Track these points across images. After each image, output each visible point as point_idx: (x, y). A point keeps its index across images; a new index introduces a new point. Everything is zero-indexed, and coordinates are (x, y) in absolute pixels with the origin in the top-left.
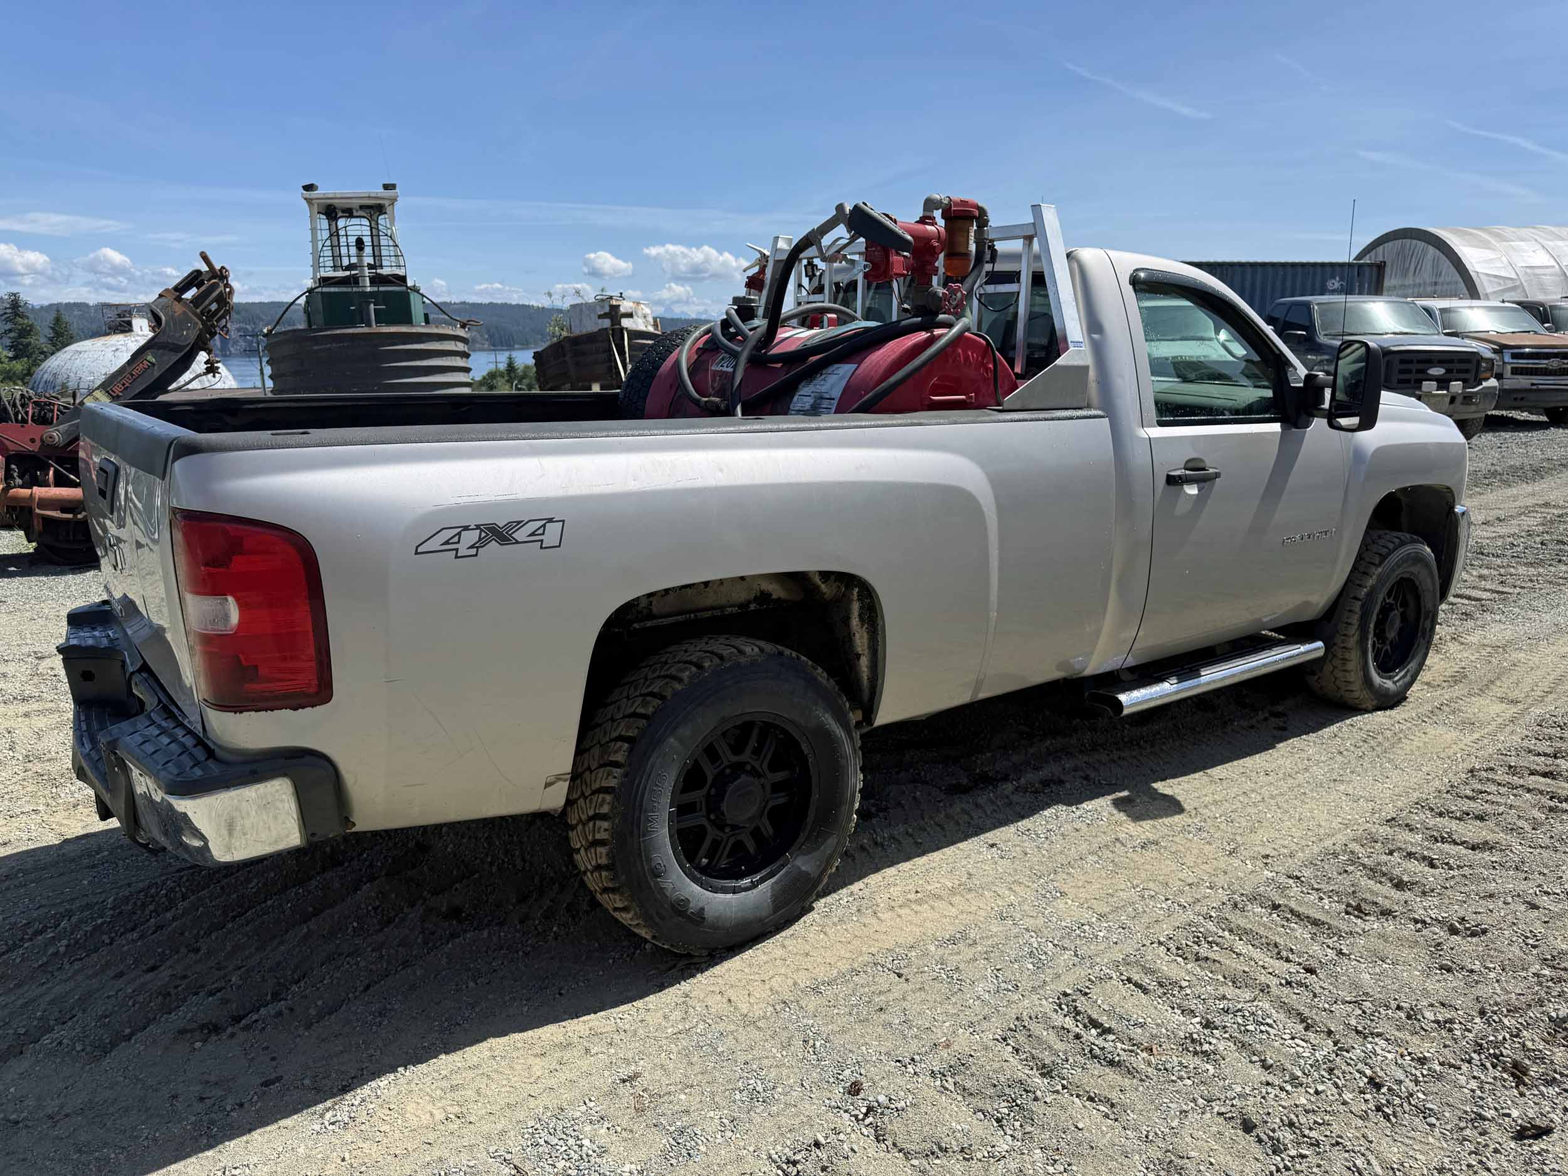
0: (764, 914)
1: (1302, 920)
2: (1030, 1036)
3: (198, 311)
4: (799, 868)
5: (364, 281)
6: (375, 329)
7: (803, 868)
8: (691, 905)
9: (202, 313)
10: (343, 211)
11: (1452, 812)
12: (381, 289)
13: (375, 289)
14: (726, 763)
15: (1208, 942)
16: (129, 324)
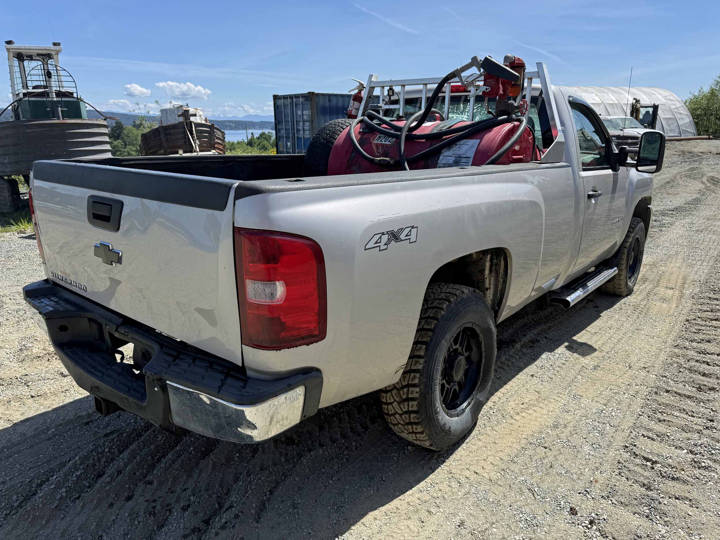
1: (682, 396)
2: (629, 471)
5: (53, 95)
8: (447, 426)
10: (27, 57)
11: (696, 340)
12: (63, 99)
13: (60, 99)
15: (660, 412)
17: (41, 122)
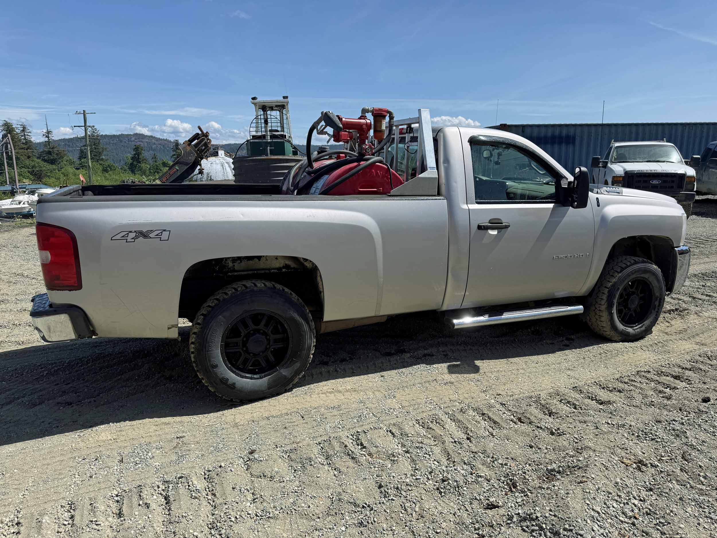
0: (264, 389)
2: (330, 444)
3: (196, 149)
4: (281, 373)
5: (268, 137)
6: (270, 157)
7: (284, 374)
8: (229, 381)
9: (198, 150)
10: (269, 108)
11: (608, 388)
12: (274, 140)
13: (271, 140)
14: (251, 329)
16: (217, 153)
17: (255, 158)
